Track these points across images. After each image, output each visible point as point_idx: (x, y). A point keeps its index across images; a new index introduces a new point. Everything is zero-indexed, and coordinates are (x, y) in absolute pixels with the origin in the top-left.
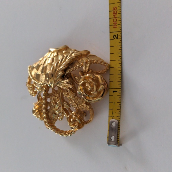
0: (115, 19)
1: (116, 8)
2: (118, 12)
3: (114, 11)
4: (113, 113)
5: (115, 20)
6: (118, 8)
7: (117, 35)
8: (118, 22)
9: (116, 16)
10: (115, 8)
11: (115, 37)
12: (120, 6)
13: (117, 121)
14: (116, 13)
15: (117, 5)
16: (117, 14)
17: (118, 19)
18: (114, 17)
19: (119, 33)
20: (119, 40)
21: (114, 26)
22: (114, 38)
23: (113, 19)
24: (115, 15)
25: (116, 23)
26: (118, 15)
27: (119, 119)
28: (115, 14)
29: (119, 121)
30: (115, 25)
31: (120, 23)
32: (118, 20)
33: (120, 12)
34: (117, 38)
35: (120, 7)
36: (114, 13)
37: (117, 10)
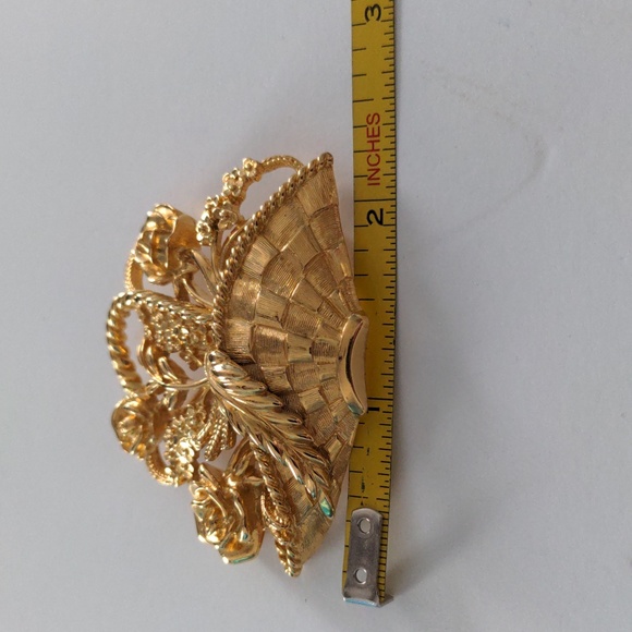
0: (373, 153)
1: (376, 119)
2: (386, 131)
3: (370, 127)
4: (363, 487)
5: (374, 160)
6: (386, 118)
7: (382, 210)
8: (385, 168)
9: (377, 146)
10: (373, 118)
11: (372, 217)
12: (394, 111)
13: (379, 516)
14: (378, 135)
15: (381, 107)
16: (382, 137)
17: (386, 156)
18: (369, 146)
19: (387, 206)
20: (386, 231)
21: (369, 179)
22: (371, 223)
23: (368, 154)
24: (373, 142)
25: (378, 170)
26: (384, 143)
27: (386, 509)
28: (373, 137)
29: (386, 516)
30: (376, 176)
31: (393, 171)
32: (383, 160)
33: (393, 133)
34: (380, 222)
35: (392, 114)
36: (370, 134)
37: (380, 124)
